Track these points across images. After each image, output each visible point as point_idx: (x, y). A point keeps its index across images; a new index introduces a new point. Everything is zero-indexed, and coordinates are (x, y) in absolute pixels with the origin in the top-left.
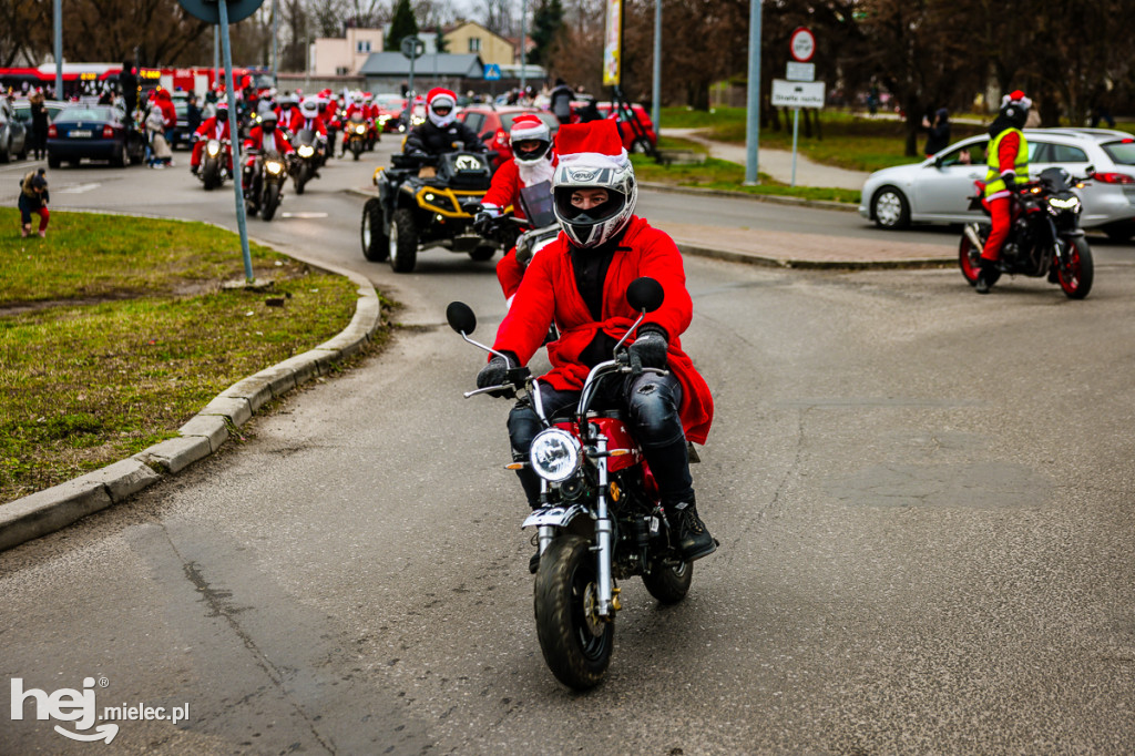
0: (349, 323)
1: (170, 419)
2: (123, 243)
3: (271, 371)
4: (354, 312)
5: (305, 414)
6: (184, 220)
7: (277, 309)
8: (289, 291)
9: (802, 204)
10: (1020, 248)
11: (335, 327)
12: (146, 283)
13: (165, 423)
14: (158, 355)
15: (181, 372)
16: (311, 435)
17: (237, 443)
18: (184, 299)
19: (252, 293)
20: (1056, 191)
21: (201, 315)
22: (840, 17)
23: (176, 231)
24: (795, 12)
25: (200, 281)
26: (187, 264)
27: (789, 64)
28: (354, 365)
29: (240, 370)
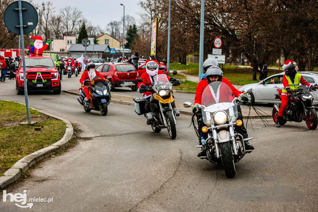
0: (63, 136)
1: (1, 169)
3: (36, 153)
4: (65, 133)
5: (47, 168)
6: (7, 101)
7: (38, 131)
8: (43, 125)
10: (292, 112)
11: (58, 138)
16: (49, 175)
17: (24, 178)
18: (7, 128)
19: (30, 126)
20: (304, 93)
21: (13, 133)
22: (230, 33)
23: (4, 105)
24: (215, 31)
25: (12, 122)
26: (8, 116)
27: (213, 49)
28: (64, 151)
29: (25, 153)
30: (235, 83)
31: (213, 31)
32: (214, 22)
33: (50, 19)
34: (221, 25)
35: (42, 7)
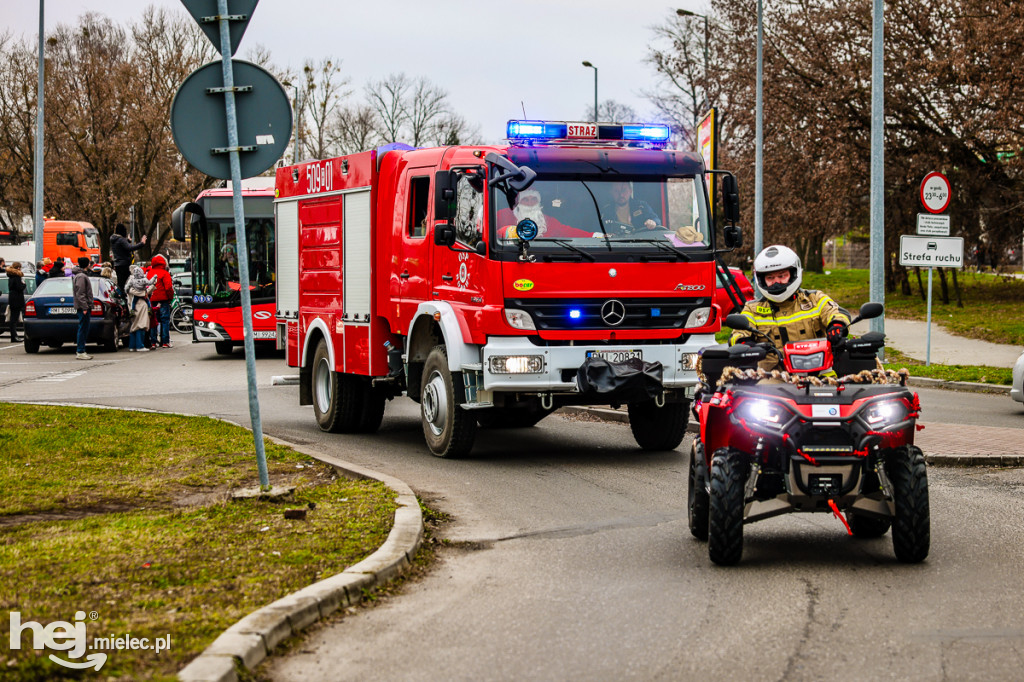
0: (385, 539)
1: (168, 660)
2: (113, 443)
3: (290, 600)
4: (391, 526)
5: (332, 653)
6: (185, 414)
7: (298, 522)
8: (312, 501)
9: (939, 386)
11: (367, 545)
12: (141, 492)
13: (162, 666)
14: (154, 582)
15: (181, 602)
18: (186, 512)
19: (268, 504)
21: (206, 531)
22: (981, 158)
23: (177, 428)
24: (926, 152)
25: (206, 489)
26: (189, 469)
27: (920, 216)
28: (391, 592)
29: (253, 599)
30: (1000, 337)
31: (916, 152)
32: (919, 120)
33: (332, 120)
34: (946, 128)
35: (304, 77)
